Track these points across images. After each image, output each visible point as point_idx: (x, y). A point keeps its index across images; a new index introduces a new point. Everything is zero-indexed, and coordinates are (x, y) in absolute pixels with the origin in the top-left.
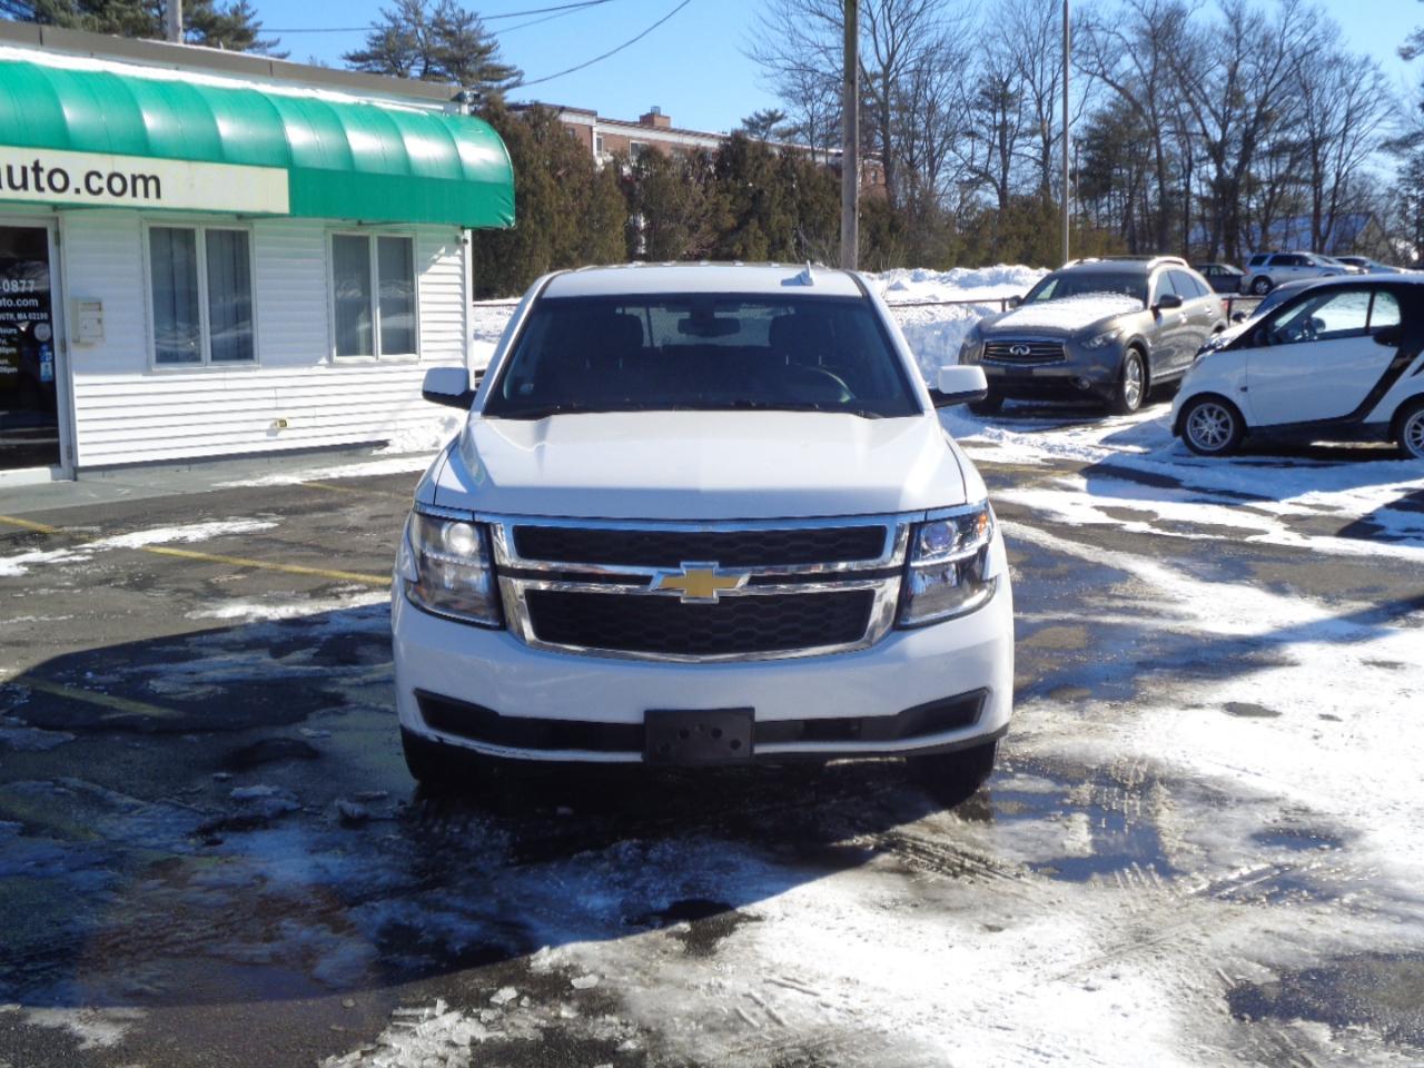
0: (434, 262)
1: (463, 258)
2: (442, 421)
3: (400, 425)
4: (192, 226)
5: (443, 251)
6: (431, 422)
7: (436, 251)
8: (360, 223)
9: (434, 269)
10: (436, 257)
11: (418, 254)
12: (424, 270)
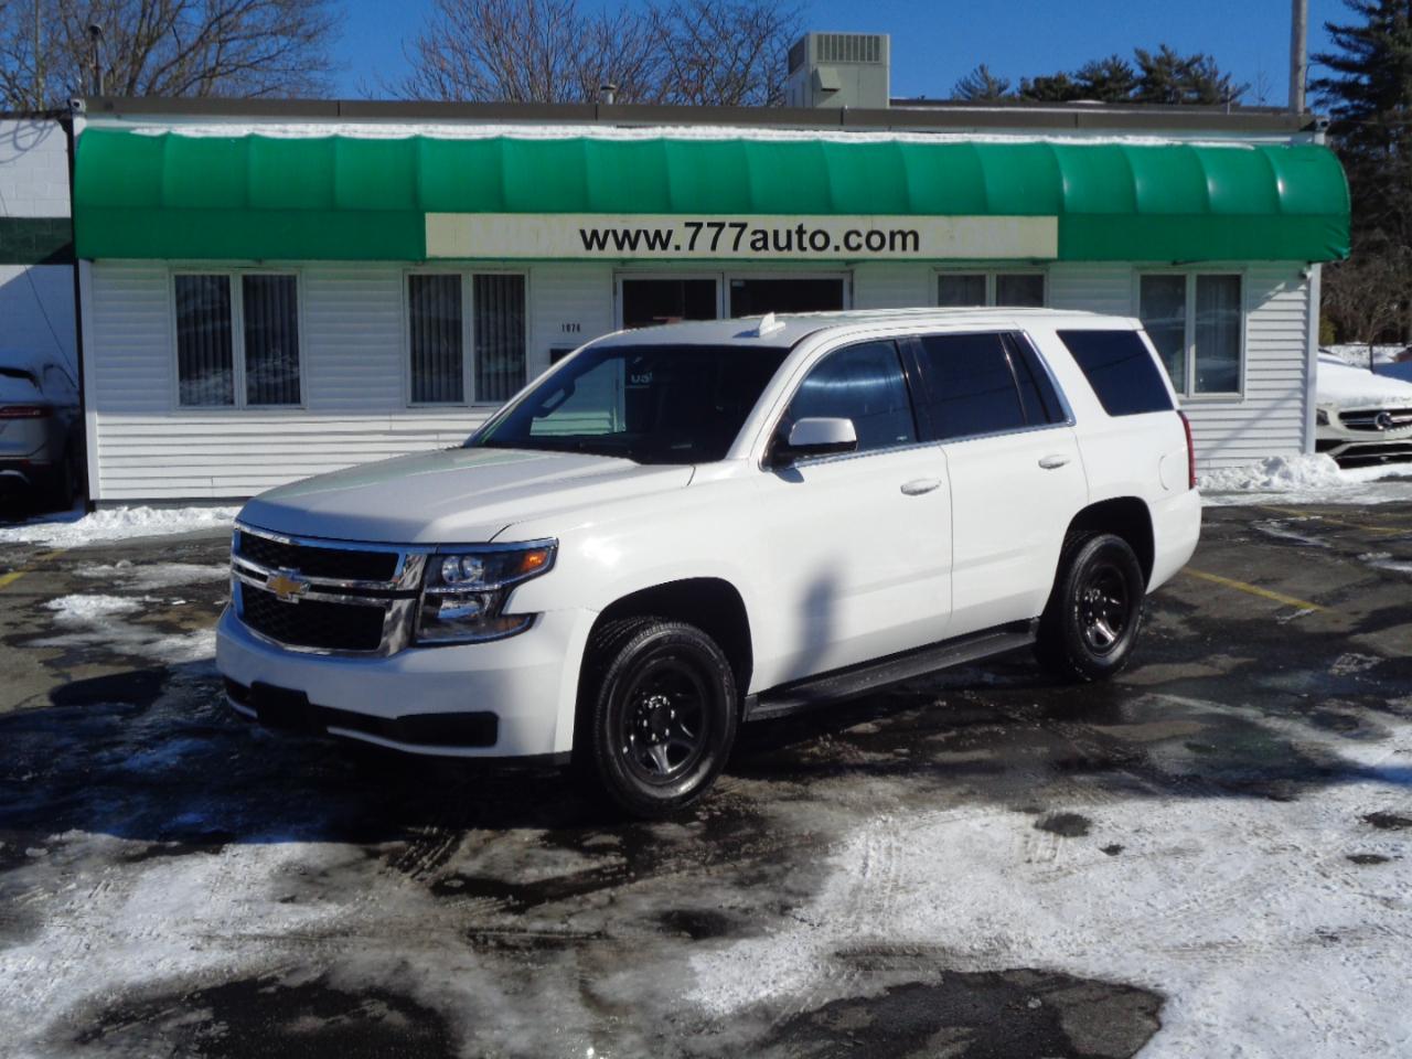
0: (1269, 299)
1: (1307, 293)
2: (1265, 462)
3: (1213, 464)
4: (982, 273)
5: (1281, 286)
6: (1253, 462)
7: (1272, 287)
8: (1175, 263)
9: (1267, 306)
10: (1271, 293)
11: (1247, 290)
12: (1255, 307)
